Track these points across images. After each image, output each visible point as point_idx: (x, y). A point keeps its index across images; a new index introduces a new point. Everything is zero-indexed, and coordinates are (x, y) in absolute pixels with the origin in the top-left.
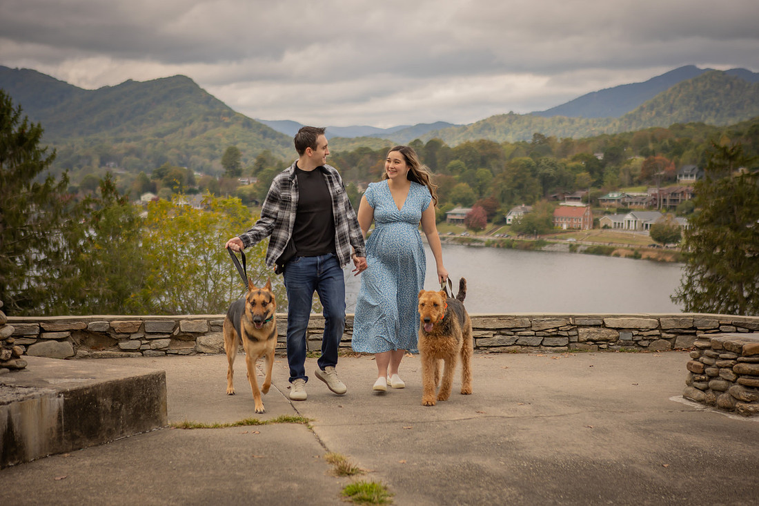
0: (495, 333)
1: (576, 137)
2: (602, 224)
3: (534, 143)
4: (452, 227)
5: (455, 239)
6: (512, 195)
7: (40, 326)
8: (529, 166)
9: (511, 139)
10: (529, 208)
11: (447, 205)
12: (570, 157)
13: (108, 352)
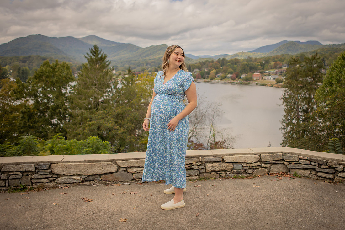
1: (258, 57)
2: (264, 78)
3: (248, 59)
4: (228, 79)
5: (228, 82)
6: (242, 71)
8: (246, 64)
9: (243, 58)
10: (246, 75)
11: (227, 74)
12: (256, 62)
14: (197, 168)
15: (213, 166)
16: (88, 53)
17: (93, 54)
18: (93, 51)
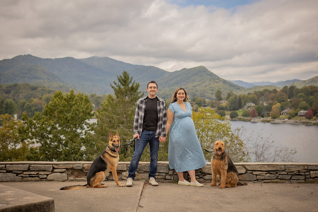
0: (266, 173)
4: (300, 118)
5: (301, 122)
7: (53, 166)
11: (298, 110)
13: (83, 178)
14: (303, 174)
15: (316, 173)
16: (115, 82)
17: (121, 83)
18: (122, 79)
